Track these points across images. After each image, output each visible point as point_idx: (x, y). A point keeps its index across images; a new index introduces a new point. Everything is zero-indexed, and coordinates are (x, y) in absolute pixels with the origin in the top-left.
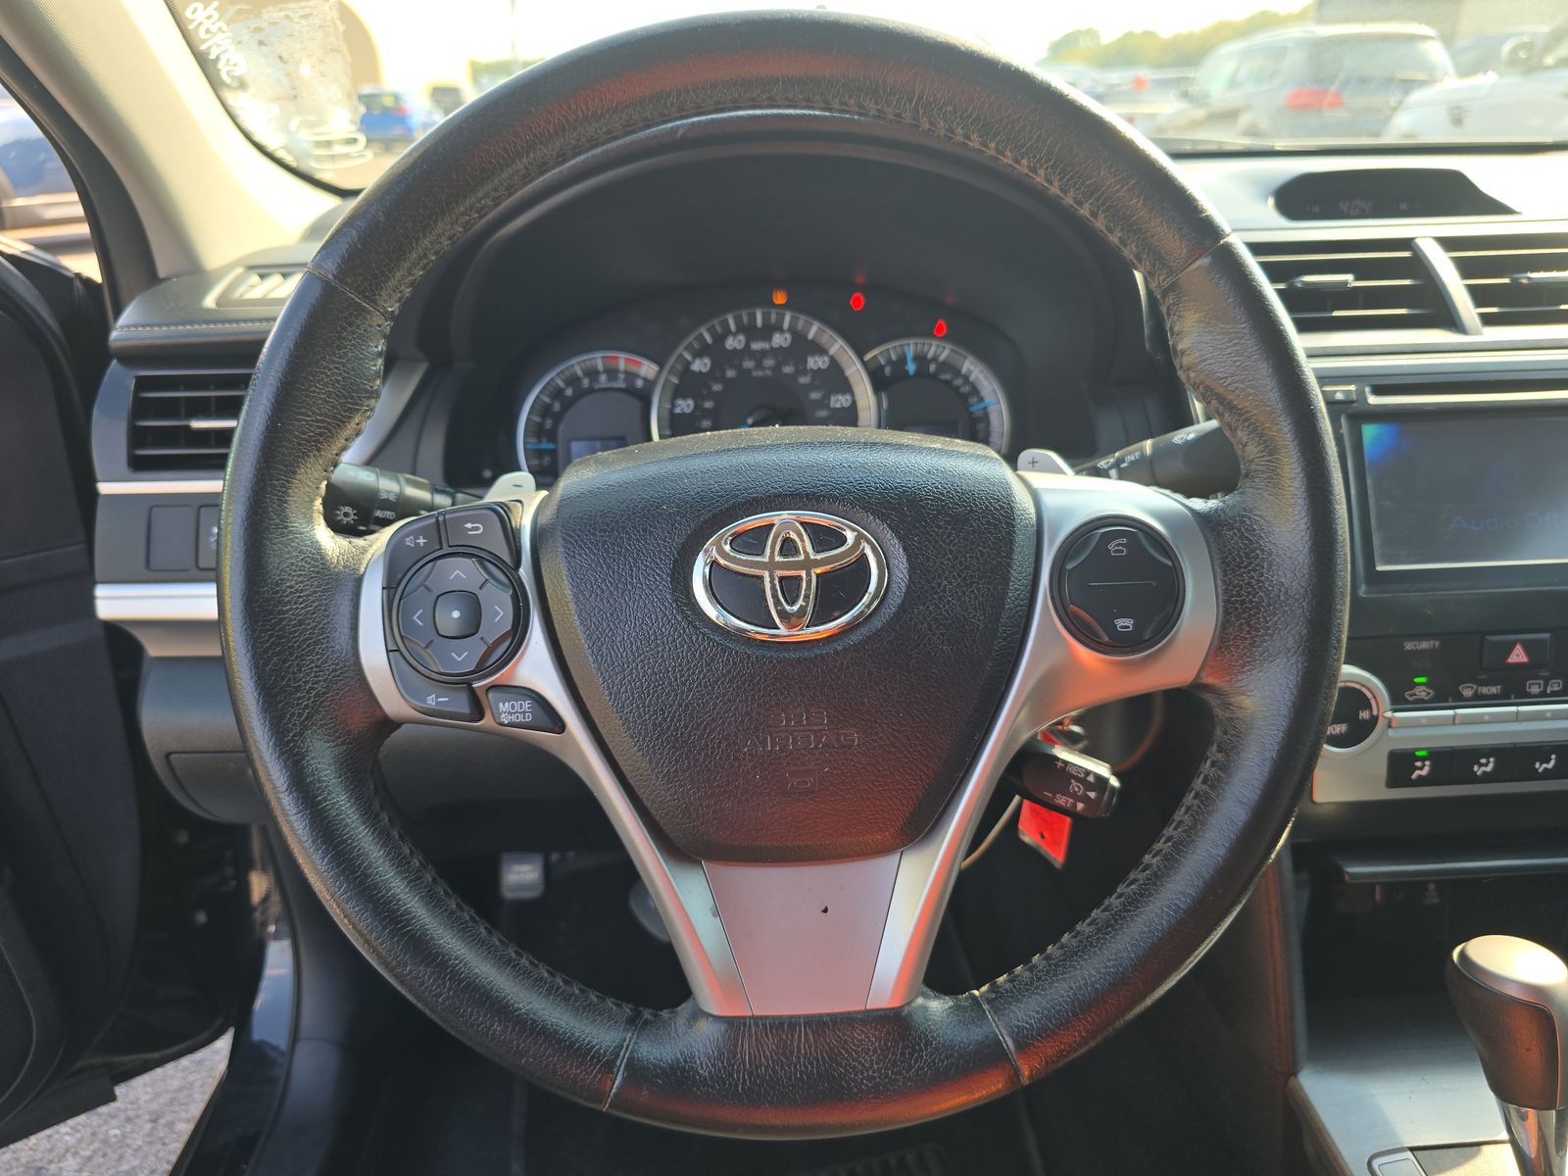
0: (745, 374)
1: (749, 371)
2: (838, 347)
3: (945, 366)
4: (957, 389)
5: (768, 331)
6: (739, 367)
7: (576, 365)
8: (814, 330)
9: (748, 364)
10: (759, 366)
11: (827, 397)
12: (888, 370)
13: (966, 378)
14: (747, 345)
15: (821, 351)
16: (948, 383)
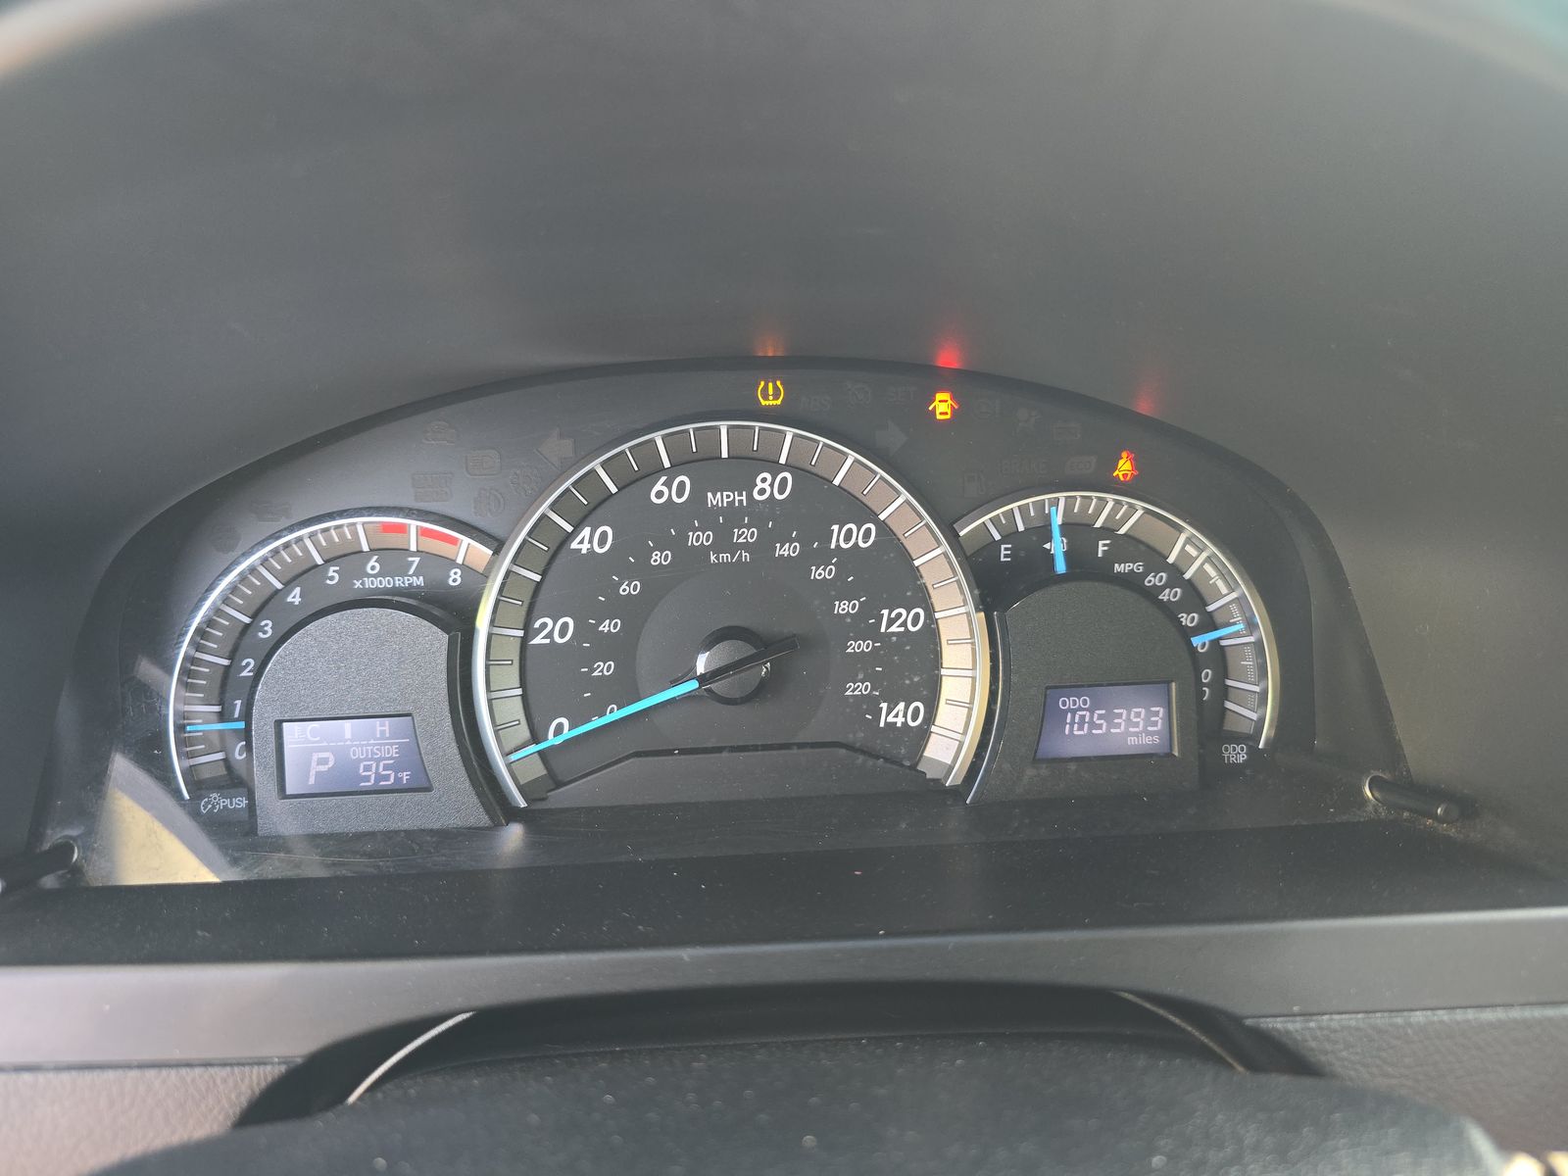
0: (690, 560)
1: (704, 551)
2: (897, 505)
3: (1131, 546)
4: (1151, 594)
5: (748, 463)
6: (678, 545)
7: (310, 542)
8: (847, 466)
9: (700, 538)
10: (724, 543)
11: (870, 611)
12: (1004, 550)
13: (1176, 573)
14: (698, 496)
15: (863, 513)
16: (1131, 582)
